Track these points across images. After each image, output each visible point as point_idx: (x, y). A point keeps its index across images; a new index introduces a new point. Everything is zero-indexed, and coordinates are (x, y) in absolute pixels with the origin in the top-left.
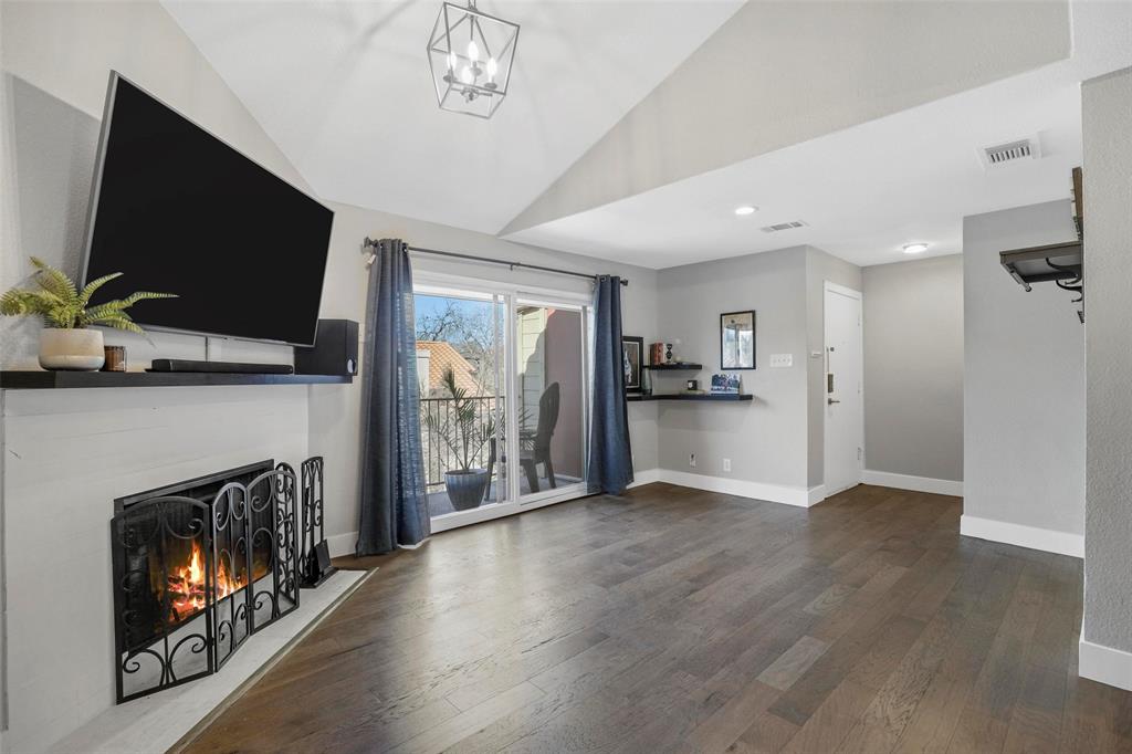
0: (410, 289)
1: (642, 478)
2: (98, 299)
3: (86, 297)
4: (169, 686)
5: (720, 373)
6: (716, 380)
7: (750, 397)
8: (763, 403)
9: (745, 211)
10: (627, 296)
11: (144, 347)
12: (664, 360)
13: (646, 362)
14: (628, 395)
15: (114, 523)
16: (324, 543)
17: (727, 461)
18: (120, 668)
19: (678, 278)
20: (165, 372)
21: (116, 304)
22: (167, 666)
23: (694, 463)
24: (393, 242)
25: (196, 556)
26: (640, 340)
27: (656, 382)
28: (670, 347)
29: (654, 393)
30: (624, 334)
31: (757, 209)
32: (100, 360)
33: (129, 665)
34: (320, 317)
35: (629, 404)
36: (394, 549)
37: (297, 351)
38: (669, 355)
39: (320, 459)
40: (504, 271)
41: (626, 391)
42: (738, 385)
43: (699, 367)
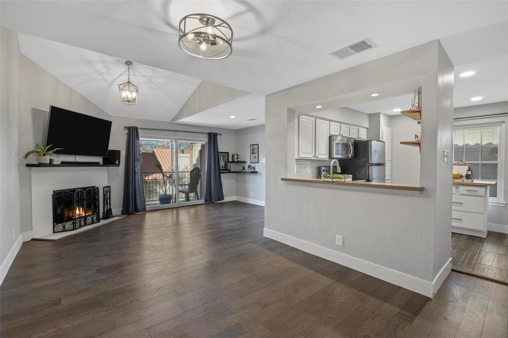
0: (138, 140)
1: (227, 199)
2: (48, 150)
3: (46, 150)
4: (64, 231)
5: (250, 164)
6: (249, 167)
7: (257, 172)
8: (260, 174)
9: (233, 117)
10: (220, 139)
11: (58, 159)
12: (236, 160)
13: (230, 160)
14: (221, 171)
15: (53, 195)
16: (110, 209)
17: (252, 193)
18: (54, 226)
19: (239, 132)
20: (64, 164)
21: (52, 151)
22: (64, 227)
23: (244, 194)
24: (132, 127)
25: (77, 209)
26: (228, 153)
27: (233, 167)
28: (237, 155)
29: (232, 171)
30: (219, 151)
31: (236, 116)
32: (49, 162)
33: (56, 226)
34: (109, 149)
35: (221, 174)
36: (133, 213)
37: (103, 158)
38: (237, 158)
39: (110, 187)
40: (174, 133)
41: (219, 170)
42: (254, 168)
43: (245, 162)
